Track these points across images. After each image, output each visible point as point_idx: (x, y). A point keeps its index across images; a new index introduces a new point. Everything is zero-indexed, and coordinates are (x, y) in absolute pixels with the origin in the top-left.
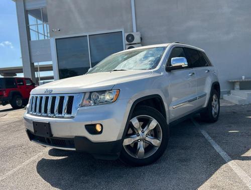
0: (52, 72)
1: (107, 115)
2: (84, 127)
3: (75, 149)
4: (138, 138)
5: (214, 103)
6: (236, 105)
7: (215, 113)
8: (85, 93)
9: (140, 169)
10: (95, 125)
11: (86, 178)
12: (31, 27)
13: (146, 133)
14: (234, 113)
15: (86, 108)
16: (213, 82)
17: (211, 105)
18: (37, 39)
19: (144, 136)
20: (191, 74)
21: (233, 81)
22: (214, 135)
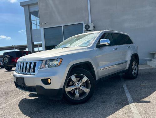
0: (42, 48)
1: (54, 74)
2: (41, 80)
3: (36, 93)
4: (75, 87)
5: (134, 67)
6: (154, 68)
7: (135, 73)
8: (43, 60)
9: (76, 106)
10: (47, 79)
11: (43, 110)
12: (32, 22)
13: (80, 84)
14: (150, 73)
15: (43, 69)
16: (133, 54)
17: (131, 68)
18: (36, 29)
19: (79, 86)
20: (115, 49)
21: (153, 52)
22: (130, 87)
